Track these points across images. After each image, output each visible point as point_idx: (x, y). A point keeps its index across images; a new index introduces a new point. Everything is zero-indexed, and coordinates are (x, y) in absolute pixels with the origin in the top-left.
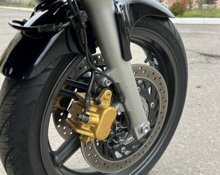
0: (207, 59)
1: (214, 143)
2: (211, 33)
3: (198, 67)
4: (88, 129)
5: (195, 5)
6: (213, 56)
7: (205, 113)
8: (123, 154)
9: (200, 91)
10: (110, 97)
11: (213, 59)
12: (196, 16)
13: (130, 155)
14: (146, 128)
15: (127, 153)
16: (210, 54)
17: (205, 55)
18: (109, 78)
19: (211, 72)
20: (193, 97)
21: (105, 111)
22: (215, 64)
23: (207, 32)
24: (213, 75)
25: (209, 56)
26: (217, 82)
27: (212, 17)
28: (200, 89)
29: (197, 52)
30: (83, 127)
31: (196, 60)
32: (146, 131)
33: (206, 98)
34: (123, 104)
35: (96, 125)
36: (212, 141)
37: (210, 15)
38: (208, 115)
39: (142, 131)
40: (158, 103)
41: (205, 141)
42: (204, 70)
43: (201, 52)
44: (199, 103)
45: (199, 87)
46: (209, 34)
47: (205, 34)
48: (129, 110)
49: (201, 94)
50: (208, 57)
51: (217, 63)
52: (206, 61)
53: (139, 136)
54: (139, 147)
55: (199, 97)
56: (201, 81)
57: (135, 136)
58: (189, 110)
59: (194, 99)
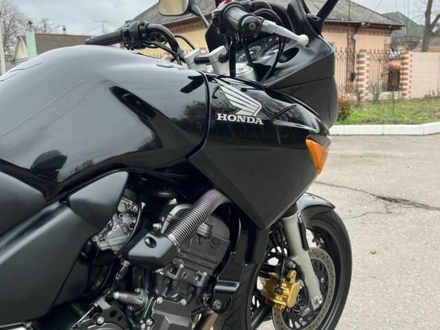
0: (386, 206)
1: (390, 322)
2: (395, 153)
3: (372, 221)
4: (281, 299)
5: (367, 95)
6: (396, 201)
7: (381, 288)
8: (301, 324)
9: (375, 259)
10: (295, 276)
11: (396, 205)
12: (368, 122)
13: (306, 326)
14: (320, 299)
15: (304, 323)
16: (392, 196)
17: (384, 199)
18: (294, 262)
19: (391, 229)
20: (366, 267)
21: (293, 286)
22: (398, 214)
23: (387, 153)
24: (394, 233)
25: (390, 200)
26: (399, 244)
27: (395, 123)
28: (374, 255)
29: (371, 194)
30: (277, 298)
31: (371, 209)
32: (320, 302)
33: (383, 268)
34: (304, 281)
35: (287, 296)
36: (388, 320)
37: (392, 119)
38: (385, 290)
39: (317, 302)
40: (327, 279)
41: (379, 320)
42: (382, 226)
43: (377, 193)
44: (374, 276)
45: (374, 253)
46: (391, 156)
47: (385, 156)
48: (307, 285)
49: (377, 262)
50: (388, 202)
51: (400, 213)
52: (385, 211)
53: (315, 307)
54: (314, 319)
55: (374, 267)
56: (377, 244)
57: (311, 307)
58: (361, 284)
59: (367, 270)
